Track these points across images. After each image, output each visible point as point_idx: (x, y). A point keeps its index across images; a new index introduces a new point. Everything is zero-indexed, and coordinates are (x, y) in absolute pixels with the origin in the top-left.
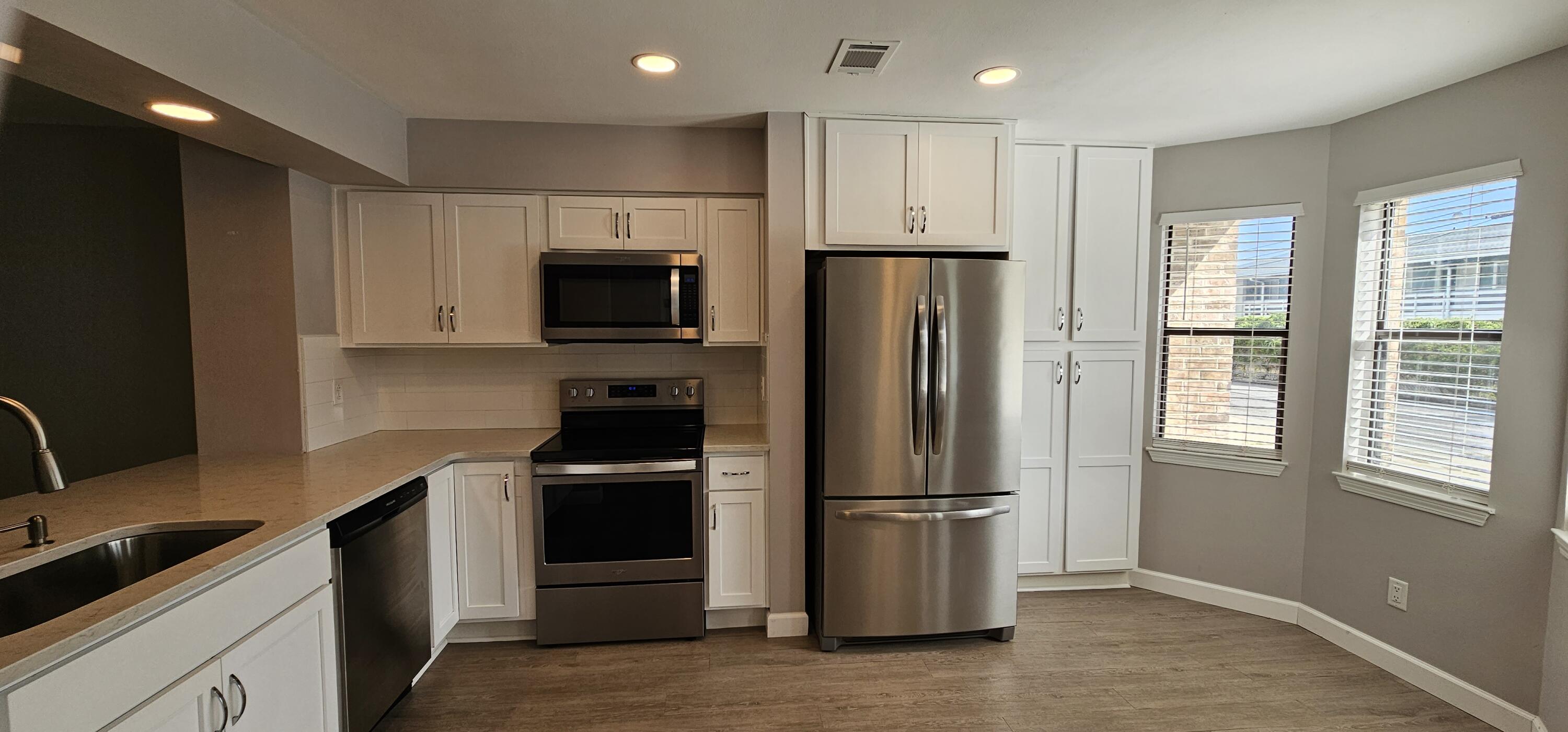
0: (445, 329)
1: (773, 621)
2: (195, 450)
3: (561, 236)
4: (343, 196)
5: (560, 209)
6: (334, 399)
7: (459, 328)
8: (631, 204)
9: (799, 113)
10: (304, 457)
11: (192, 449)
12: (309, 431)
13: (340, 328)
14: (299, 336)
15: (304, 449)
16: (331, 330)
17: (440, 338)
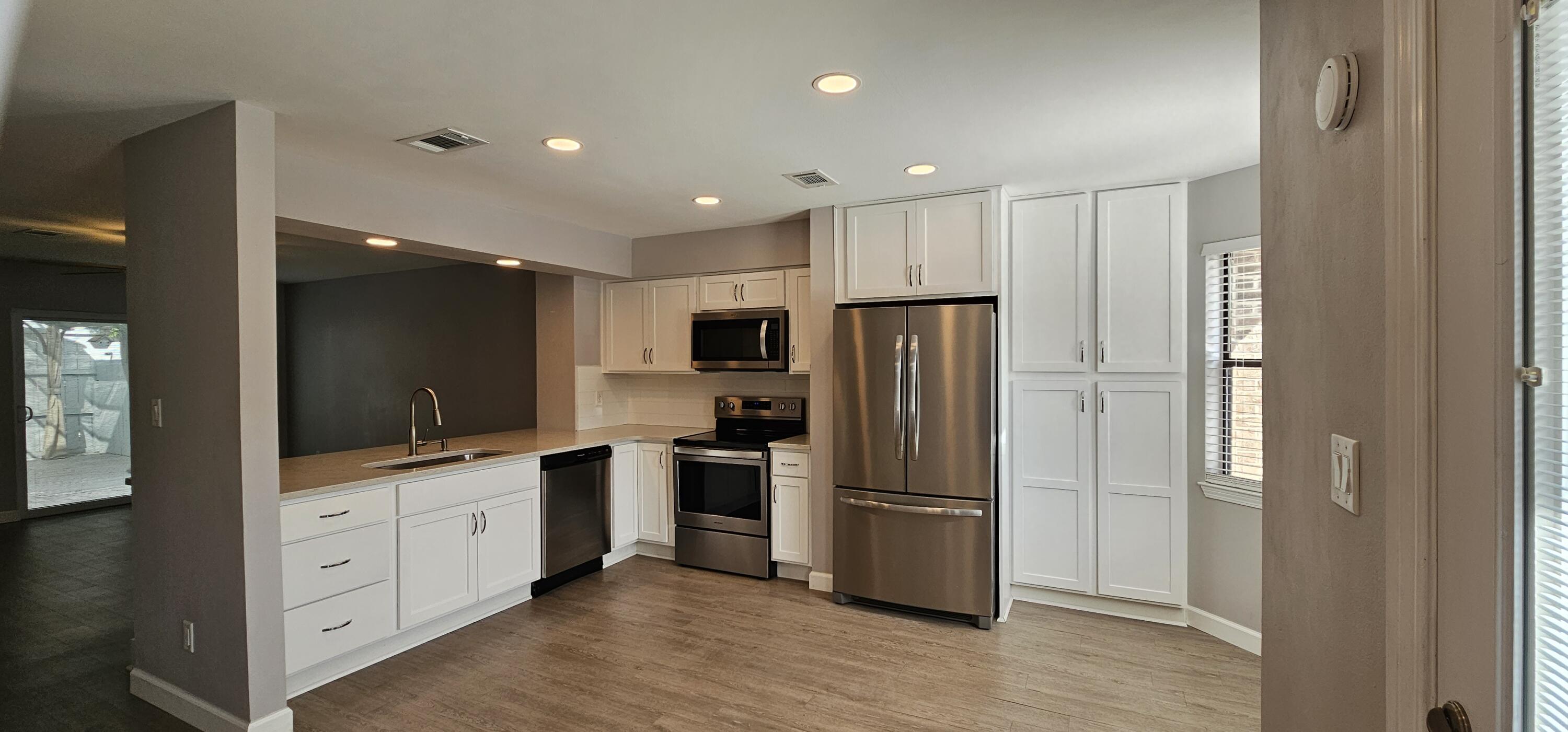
0: (648, 362)
1: (813, 577)
2: (535, 427)
3: (706, 302)
4: (605, 286)
5: (706, 285)
6: (596, 402)
7: (655, 362)
8: (743, 278)
9: (830, 207)
10: (576, 433)
11: (534, 425)
12: (579, 419)
13: (602, 363)
14: (576, 366)
15: (576, 429)
16: (598, 363)
17: (646, 367)
